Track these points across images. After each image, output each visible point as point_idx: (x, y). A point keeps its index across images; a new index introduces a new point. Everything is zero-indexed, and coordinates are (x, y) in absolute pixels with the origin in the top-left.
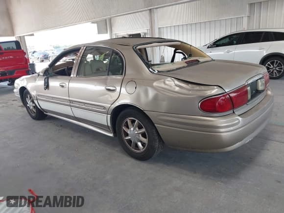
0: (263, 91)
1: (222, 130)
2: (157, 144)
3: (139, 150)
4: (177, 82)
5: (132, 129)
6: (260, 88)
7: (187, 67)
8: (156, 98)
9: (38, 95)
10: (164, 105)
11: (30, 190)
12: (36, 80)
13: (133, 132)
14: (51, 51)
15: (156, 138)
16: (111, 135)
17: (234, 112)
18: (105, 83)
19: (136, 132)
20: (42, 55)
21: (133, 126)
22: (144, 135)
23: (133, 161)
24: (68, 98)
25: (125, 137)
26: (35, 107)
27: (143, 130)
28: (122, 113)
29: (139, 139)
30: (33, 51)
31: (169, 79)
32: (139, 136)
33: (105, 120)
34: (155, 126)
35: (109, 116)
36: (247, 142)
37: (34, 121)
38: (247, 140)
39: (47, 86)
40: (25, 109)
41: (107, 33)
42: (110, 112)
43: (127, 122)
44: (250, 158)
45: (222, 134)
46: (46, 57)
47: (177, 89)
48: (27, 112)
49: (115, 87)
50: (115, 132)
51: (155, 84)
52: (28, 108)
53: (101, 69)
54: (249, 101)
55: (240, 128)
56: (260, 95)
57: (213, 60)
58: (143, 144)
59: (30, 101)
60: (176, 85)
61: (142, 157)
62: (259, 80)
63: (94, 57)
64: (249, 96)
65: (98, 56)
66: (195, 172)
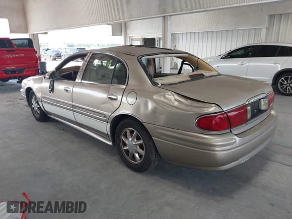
0: (265, 111)
1: (217, 149)
2: (153, 157)
3: (136, 161)
4: (177, 97)
5: (130, 139)
6: (263, 107)
7: (190, 81)
8: (154, 111)
9: (43, 97)
10: (162, 119)
11: (24, 194)
12: (42, 82)
13: (131, 142)
14: (65, 50)
15: (153, 150)
16: (110, 143)
17: (231, 131)
18: (107, 91)
19: (134, 143)
20: (55, 53)
21: (132, 136)
22: (141, 146)
23: (129, 172)
24: (71, 103)
25: (123, 147)
26: (40, 108)
27: (141, 142)
28: (122, 122)
29: (136, 151)
30: (46, 48)
31: (169, 93)
32: (137, 147)
33: (105, 127)
34: (152, 139)
35: (109, 125)
36: (243, 162)
37: (37, 122)
38: (242, 160)
39: (52, 89)
40: (30, 109)
41: (121, 35)
42: (110, 120)
43: (126, 132)
44: (248, 178)
45: (217, 153)
46: (58, 56)
47: (176, 103)
48: (31, 112)
49: (117, 97)
50: (114, 141)
51: (155, 97)
52: (33, 109)
53: (106, 76)
54: (248, 121)
55: (236, 147)
56: (262, 115)
57: (220, 75)
58: (140, 156)
59: (35, 102)
60: (176, 100)
61: (139, 169)
62: (262, 100)
63: (102, 62)
64: (249, 116)
65: (106, 61)
66: (189, 188)
